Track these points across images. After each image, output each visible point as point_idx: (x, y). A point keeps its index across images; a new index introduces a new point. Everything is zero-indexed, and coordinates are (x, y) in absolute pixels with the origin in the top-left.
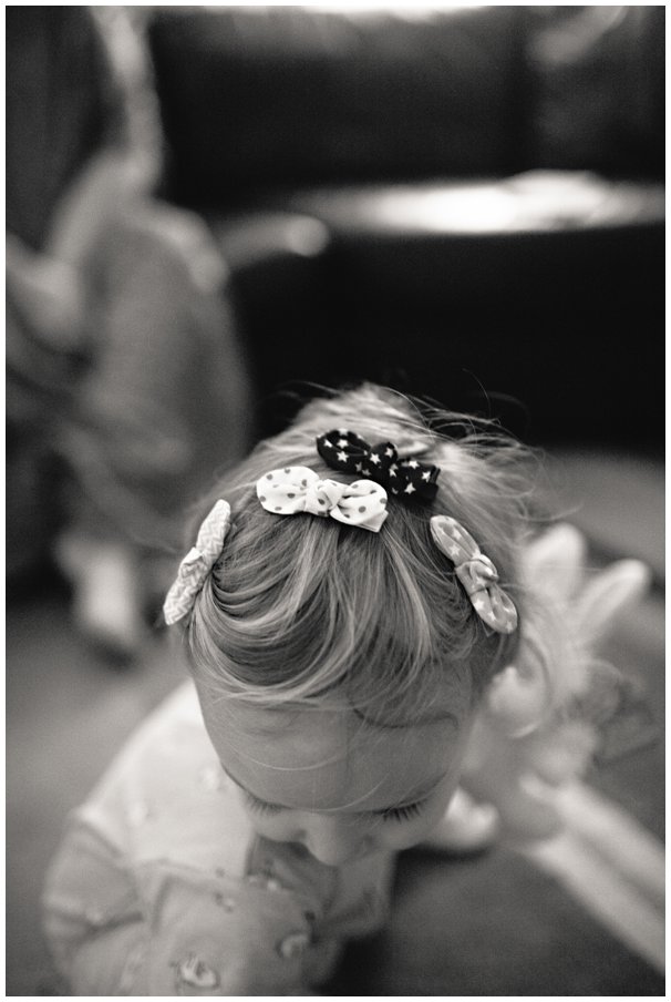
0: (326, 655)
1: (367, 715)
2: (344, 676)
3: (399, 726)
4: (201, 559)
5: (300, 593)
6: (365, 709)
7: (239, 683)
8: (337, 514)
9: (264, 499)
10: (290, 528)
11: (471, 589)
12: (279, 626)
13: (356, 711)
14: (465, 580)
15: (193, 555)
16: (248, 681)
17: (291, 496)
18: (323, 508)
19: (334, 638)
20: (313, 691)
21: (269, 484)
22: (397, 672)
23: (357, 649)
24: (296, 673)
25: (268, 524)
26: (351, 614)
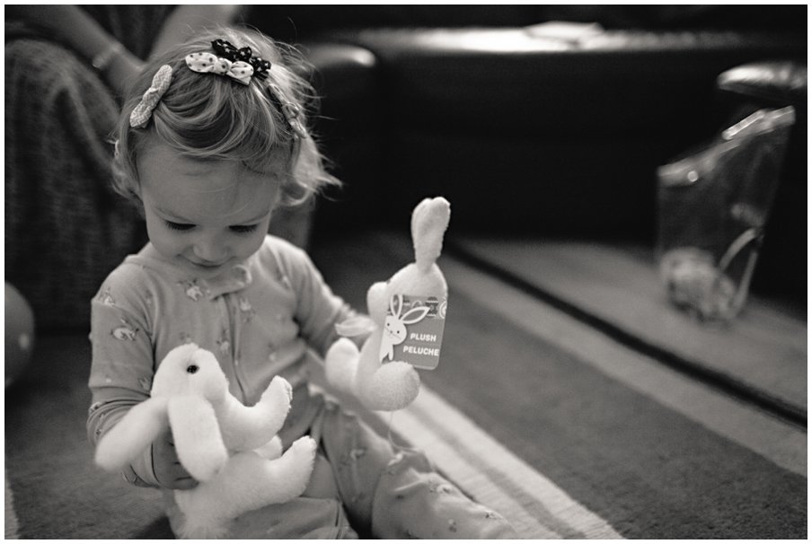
0: (231, 133)
1: (248, 164)
2: (240, 144)
3: (260, 173)
4: (157, 92)
5: (217, 105)
6: (248, 161)
7: (184, 147)
8: (230, 73)
9: (190, 65)
10: (206, 79)
11: (289, 116)
12: (206, 121)
13: (243, 162)
14: (286, 111)
15: (151, 90)
16: (190, 146)
17: (204, 65)
18: (223, 70)
19: (234, 126)
20: (225, 150)
21: (192, 59)
22: (261, 146)
23: (245, 132)
24: (216, 142)
25: (194, 77)
26: (242, 115)
